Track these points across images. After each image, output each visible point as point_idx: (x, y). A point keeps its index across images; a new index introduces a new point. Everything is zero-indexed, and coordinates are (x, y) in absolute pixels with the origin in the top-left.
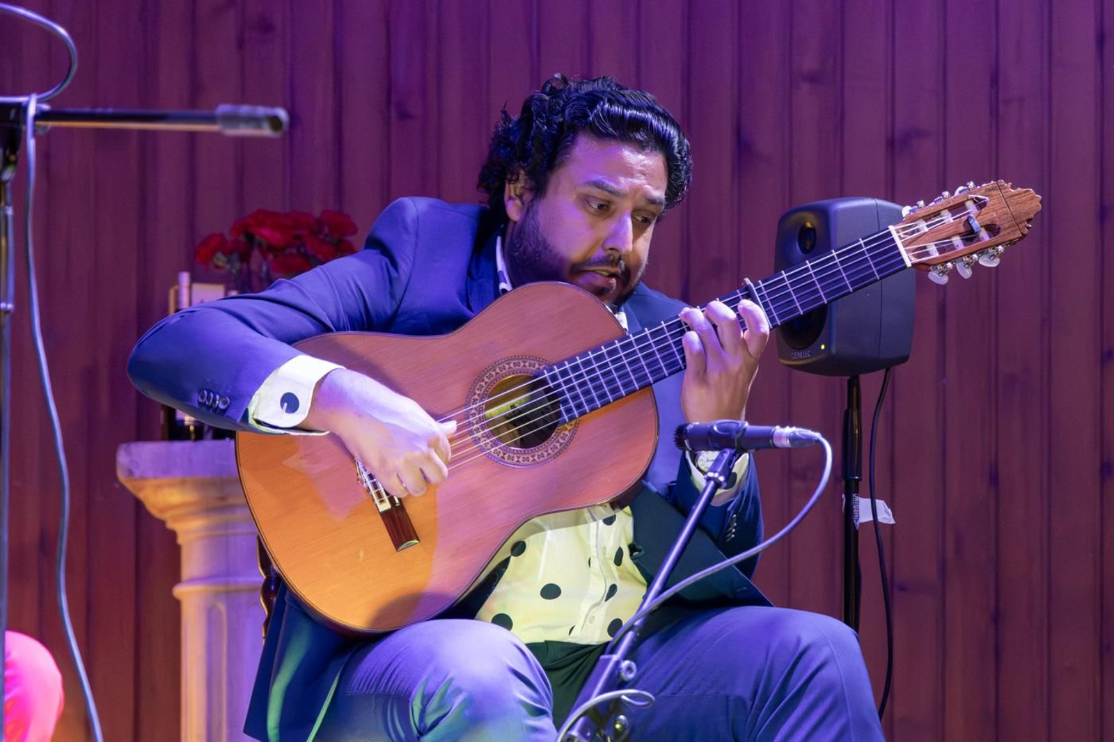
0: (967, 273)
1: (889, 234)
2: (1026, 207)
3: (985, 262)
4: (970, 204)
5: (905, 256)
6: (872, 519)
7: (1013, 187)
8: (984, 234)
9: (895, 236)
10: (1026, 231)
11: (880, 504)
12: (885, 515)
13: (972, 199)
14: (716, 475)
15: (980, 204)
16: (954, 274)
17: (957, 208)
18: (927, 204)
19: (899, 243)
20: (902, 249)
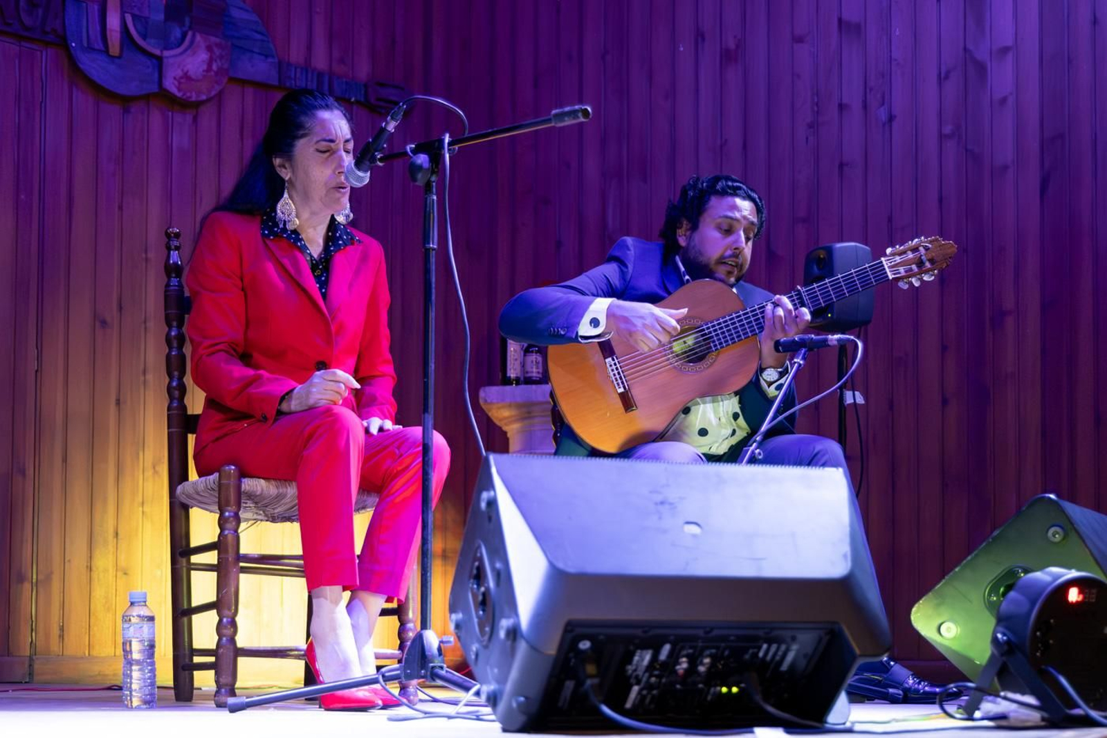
0: (917, 284)
1: (881, 262)
2: (949, 251)
3: (926, 278)
4: (921, 248)
5: (889, 274)
6: (853, 401)
7: (943, 240)
8: (928, 265)
9: (884, 263)
10: (949, 263)
11: (857, 393)
12: (860, 400)
13: (923, 246)
14: (799, 360)
15: (927, 249)
16: (911, 284)
17: (915, 250)
18: (900, 246)
19: (886, 267)
20: (887, 270)
